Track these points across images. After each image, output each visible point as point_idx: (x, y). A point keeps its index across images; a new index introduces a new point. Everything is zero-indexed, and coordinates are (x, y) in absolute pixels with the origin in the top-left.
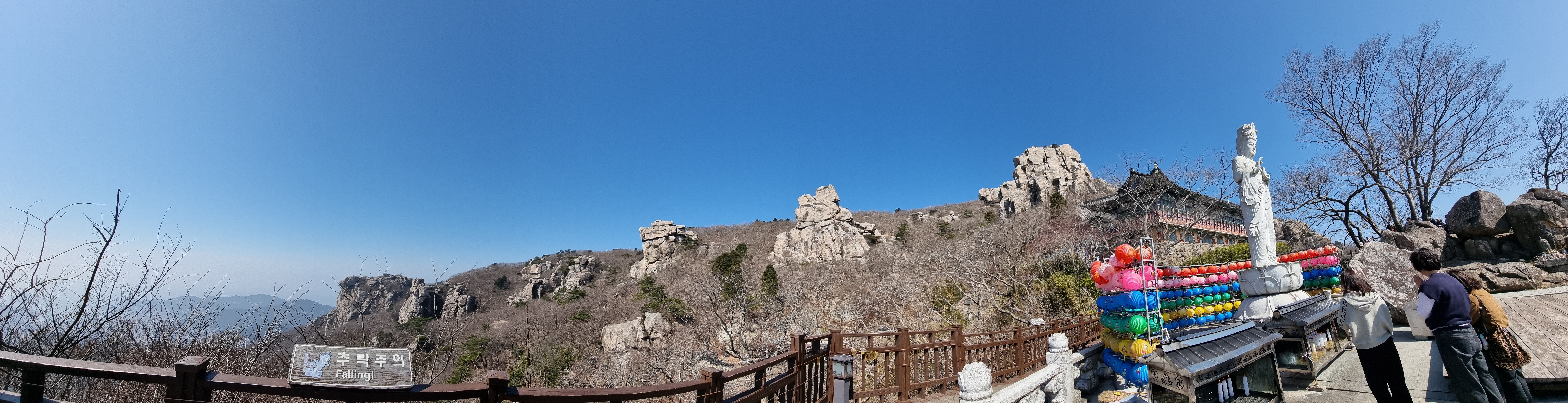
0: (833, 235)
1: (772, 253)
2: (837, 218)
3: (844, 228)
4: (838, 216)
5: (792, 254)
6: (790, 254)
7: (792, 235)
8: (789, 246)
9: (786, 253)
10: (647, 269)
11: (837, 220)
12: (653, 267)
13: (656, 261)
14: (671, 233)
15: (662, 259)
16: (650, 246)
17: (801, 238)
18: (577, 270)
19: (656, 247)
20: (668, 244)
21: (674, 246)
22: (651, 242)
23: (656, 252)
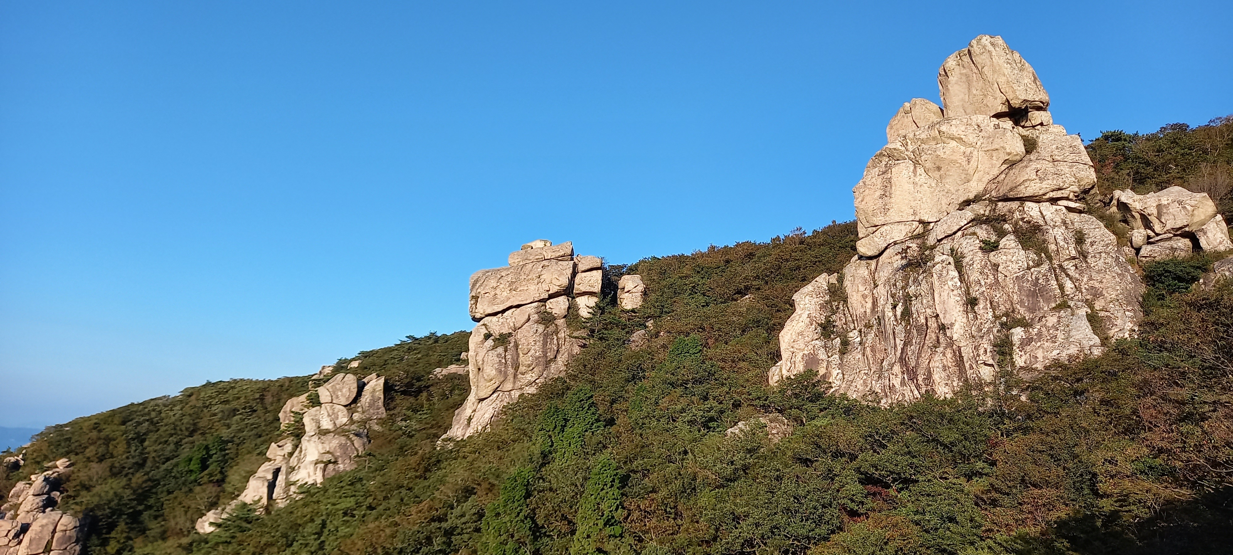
1: (777, 367)
2: (1002, 191)
3: (1033, 237)
7: (848, 285)
8: (828, 334)
9: (810, 364)
10: (469, 422)
11: (1005, 199)
12: (482, 414)
13: (495, 391)
14: (554, 289)
15: (514, 383)
16: (487, 336)
17: (870, 301)
18: (326, 424)
19: (502, 340)
20: (541, 328)
21: (562, 335)
22: (492, 324)
23: (496, 360)
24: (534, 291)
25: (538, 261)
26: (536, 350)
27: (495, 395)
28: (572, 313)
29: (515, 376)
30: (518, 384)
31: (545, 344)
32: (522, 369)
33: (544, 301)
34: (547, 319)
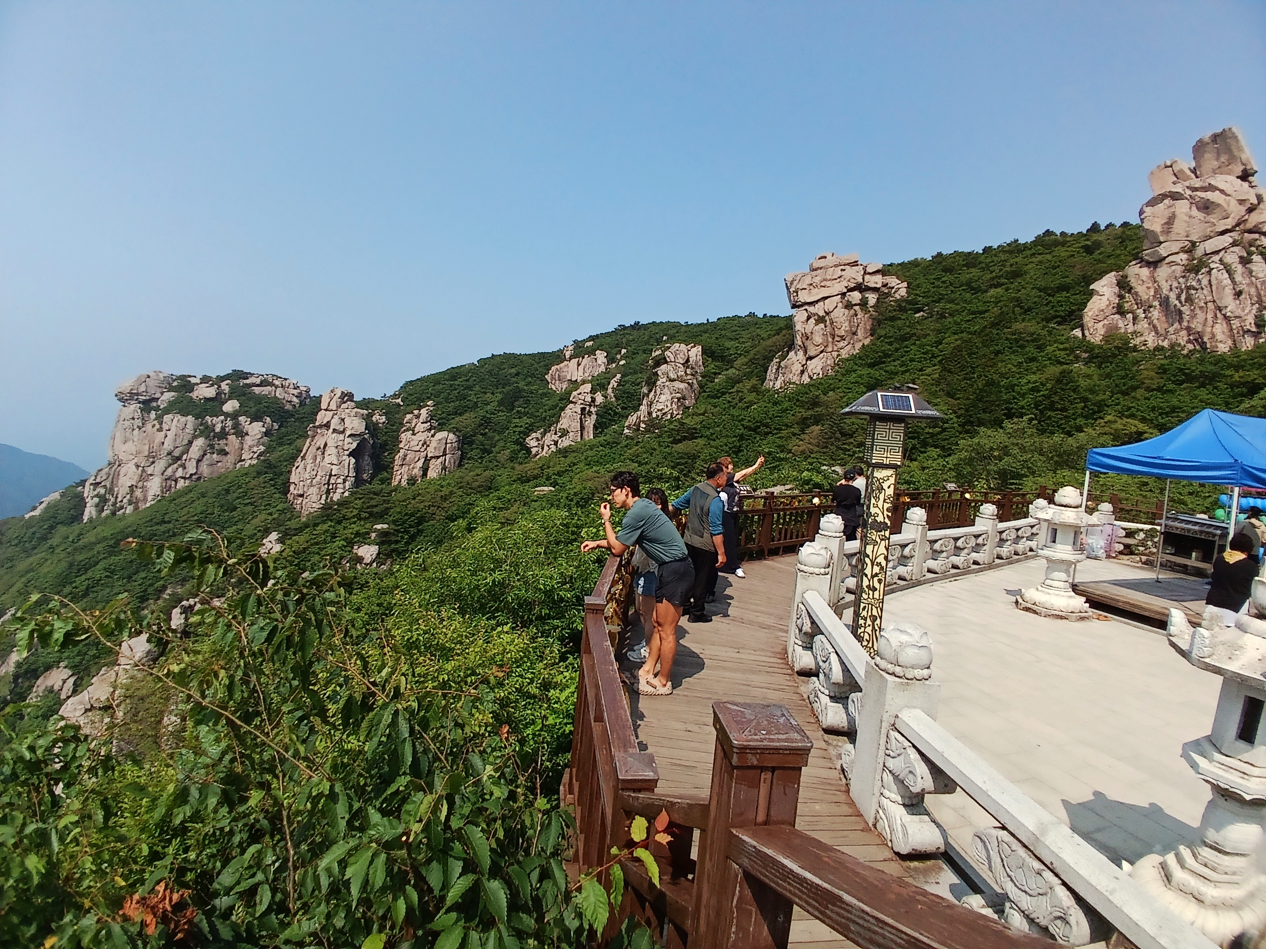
1: (1077, 331)
2: (1248, 226)
4: (1253, 220)
7: (1132, 280)
9: (1112, 330)
10: (802, 372)
12: (815, 366)
13: (822, 352)
14: (853, 285)
15: (833, 347)
16: (809, 318)
18: (672, 375)
19: (821, 320)
20: (846, 311)
21: (859, 316)
22: (811, 309)
23: (821, 332)
24: (840, 287)
25: (836, 266)
26: (846, 326)
27: (822, 355)
28: (863, 303)
29: (833, 342)
30: (836, 348)
31: (850, 321)
32: (837, 339)
33: (843, 295)
34: (849, 306)
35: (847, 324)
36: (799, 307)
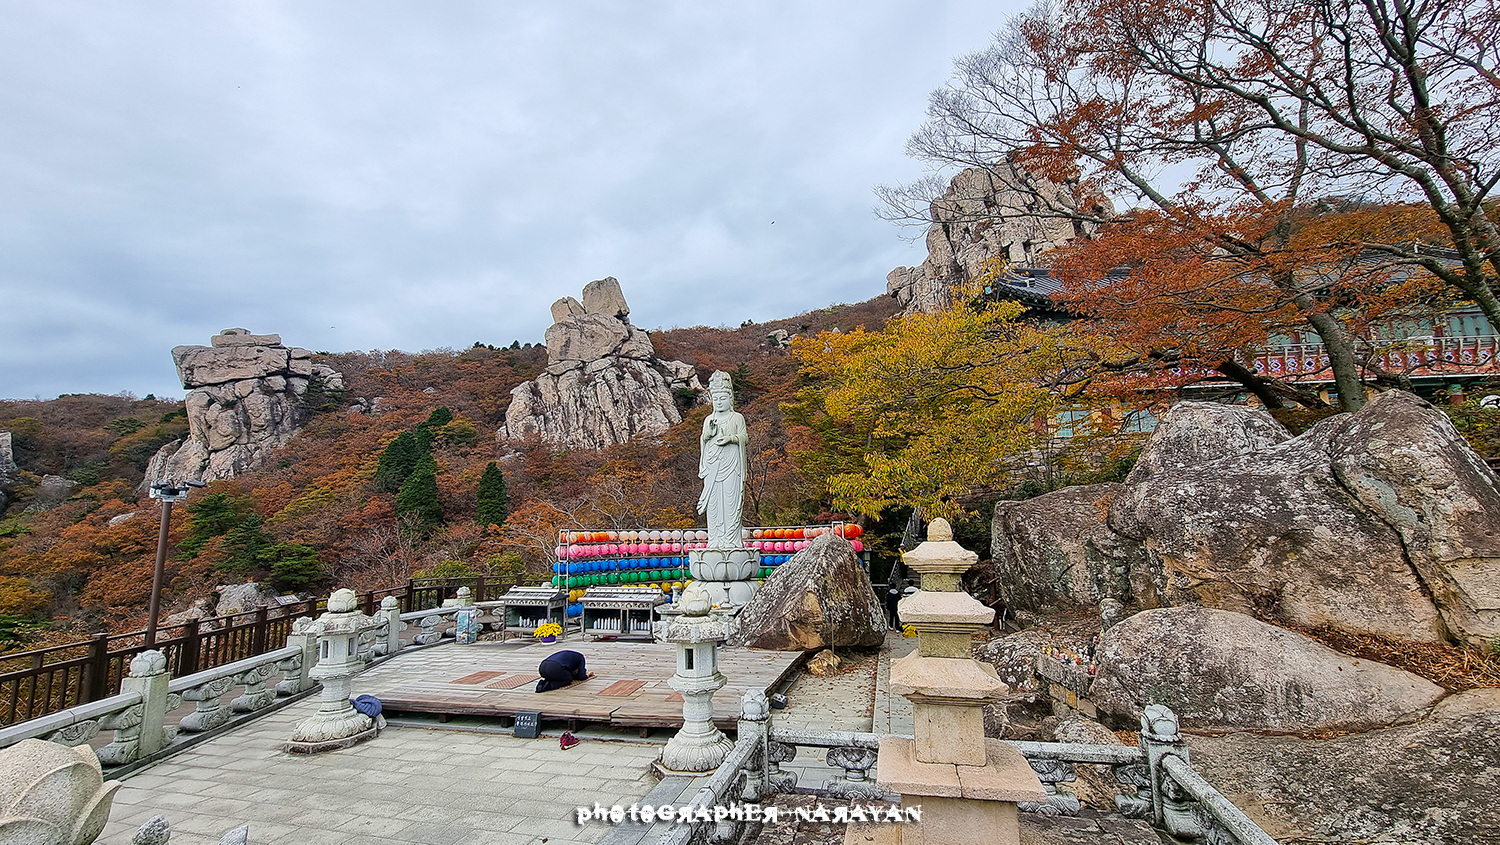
0: (615, 390)
1: (503, 429)
2: (622, 353)
3: (637, 376)
4: (626, 348)
5: (540, 431)
6: (535, 432)
7: (542, 388)
8: (535, 413)
9: (528, 428)
10: (203, 468)
11: (623, 357)
12: (222, 462)
13: (232, 444)
14: (274, 369)
15: (249, 439)
16: (211, 402)
17: (557, 397)
19: (229, 405)
20: (266, 398)
21: (284, 405)
22: (214, 391)
23: (231, 420)
24: (255, 370)
25: (251, 345)
26: (266, 414)
27: (232, 447)
28: (289, 391)
29: (248, 433)
30: (252, 440)
31: (272, 410)
32: (253, 428)
33: (262, 378)
34: (269, 392)
35: (268, 412)
36: (195, 387)
